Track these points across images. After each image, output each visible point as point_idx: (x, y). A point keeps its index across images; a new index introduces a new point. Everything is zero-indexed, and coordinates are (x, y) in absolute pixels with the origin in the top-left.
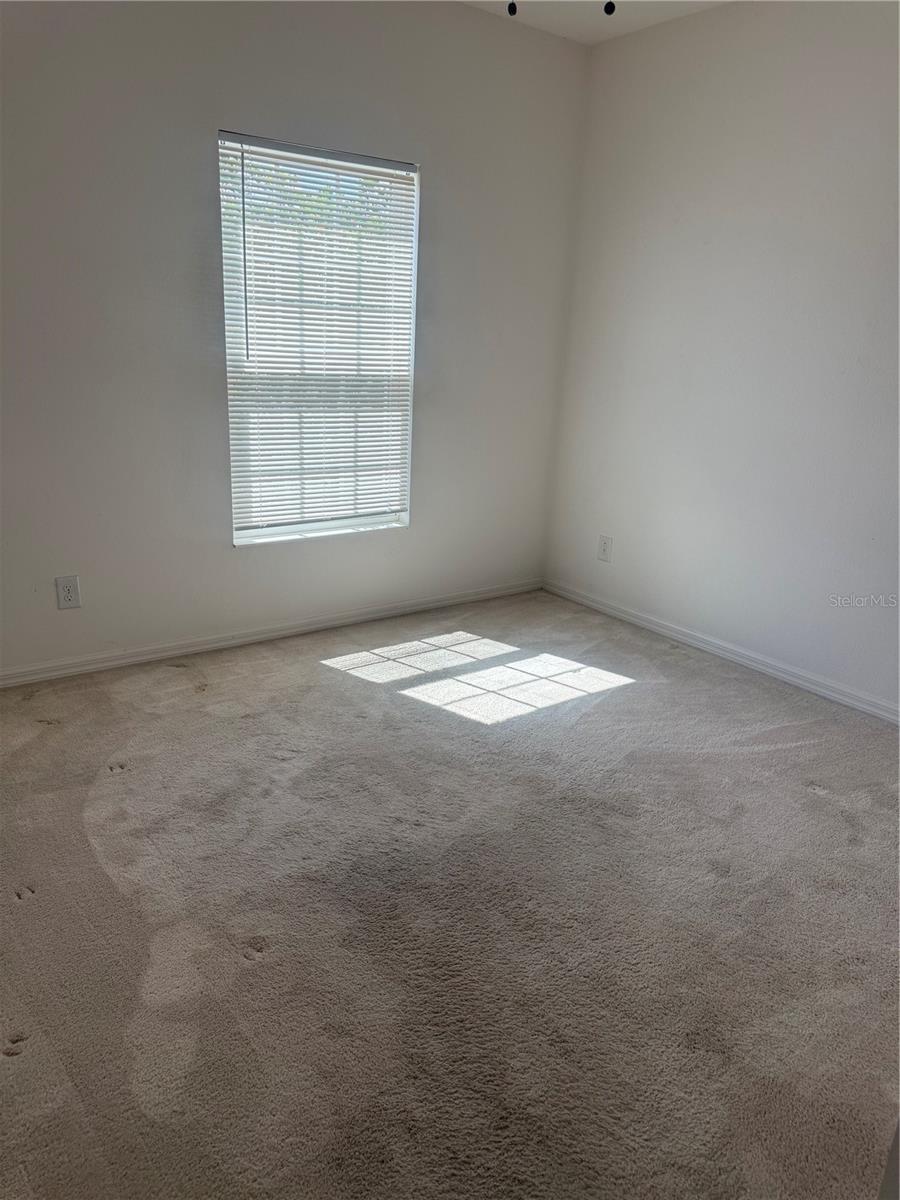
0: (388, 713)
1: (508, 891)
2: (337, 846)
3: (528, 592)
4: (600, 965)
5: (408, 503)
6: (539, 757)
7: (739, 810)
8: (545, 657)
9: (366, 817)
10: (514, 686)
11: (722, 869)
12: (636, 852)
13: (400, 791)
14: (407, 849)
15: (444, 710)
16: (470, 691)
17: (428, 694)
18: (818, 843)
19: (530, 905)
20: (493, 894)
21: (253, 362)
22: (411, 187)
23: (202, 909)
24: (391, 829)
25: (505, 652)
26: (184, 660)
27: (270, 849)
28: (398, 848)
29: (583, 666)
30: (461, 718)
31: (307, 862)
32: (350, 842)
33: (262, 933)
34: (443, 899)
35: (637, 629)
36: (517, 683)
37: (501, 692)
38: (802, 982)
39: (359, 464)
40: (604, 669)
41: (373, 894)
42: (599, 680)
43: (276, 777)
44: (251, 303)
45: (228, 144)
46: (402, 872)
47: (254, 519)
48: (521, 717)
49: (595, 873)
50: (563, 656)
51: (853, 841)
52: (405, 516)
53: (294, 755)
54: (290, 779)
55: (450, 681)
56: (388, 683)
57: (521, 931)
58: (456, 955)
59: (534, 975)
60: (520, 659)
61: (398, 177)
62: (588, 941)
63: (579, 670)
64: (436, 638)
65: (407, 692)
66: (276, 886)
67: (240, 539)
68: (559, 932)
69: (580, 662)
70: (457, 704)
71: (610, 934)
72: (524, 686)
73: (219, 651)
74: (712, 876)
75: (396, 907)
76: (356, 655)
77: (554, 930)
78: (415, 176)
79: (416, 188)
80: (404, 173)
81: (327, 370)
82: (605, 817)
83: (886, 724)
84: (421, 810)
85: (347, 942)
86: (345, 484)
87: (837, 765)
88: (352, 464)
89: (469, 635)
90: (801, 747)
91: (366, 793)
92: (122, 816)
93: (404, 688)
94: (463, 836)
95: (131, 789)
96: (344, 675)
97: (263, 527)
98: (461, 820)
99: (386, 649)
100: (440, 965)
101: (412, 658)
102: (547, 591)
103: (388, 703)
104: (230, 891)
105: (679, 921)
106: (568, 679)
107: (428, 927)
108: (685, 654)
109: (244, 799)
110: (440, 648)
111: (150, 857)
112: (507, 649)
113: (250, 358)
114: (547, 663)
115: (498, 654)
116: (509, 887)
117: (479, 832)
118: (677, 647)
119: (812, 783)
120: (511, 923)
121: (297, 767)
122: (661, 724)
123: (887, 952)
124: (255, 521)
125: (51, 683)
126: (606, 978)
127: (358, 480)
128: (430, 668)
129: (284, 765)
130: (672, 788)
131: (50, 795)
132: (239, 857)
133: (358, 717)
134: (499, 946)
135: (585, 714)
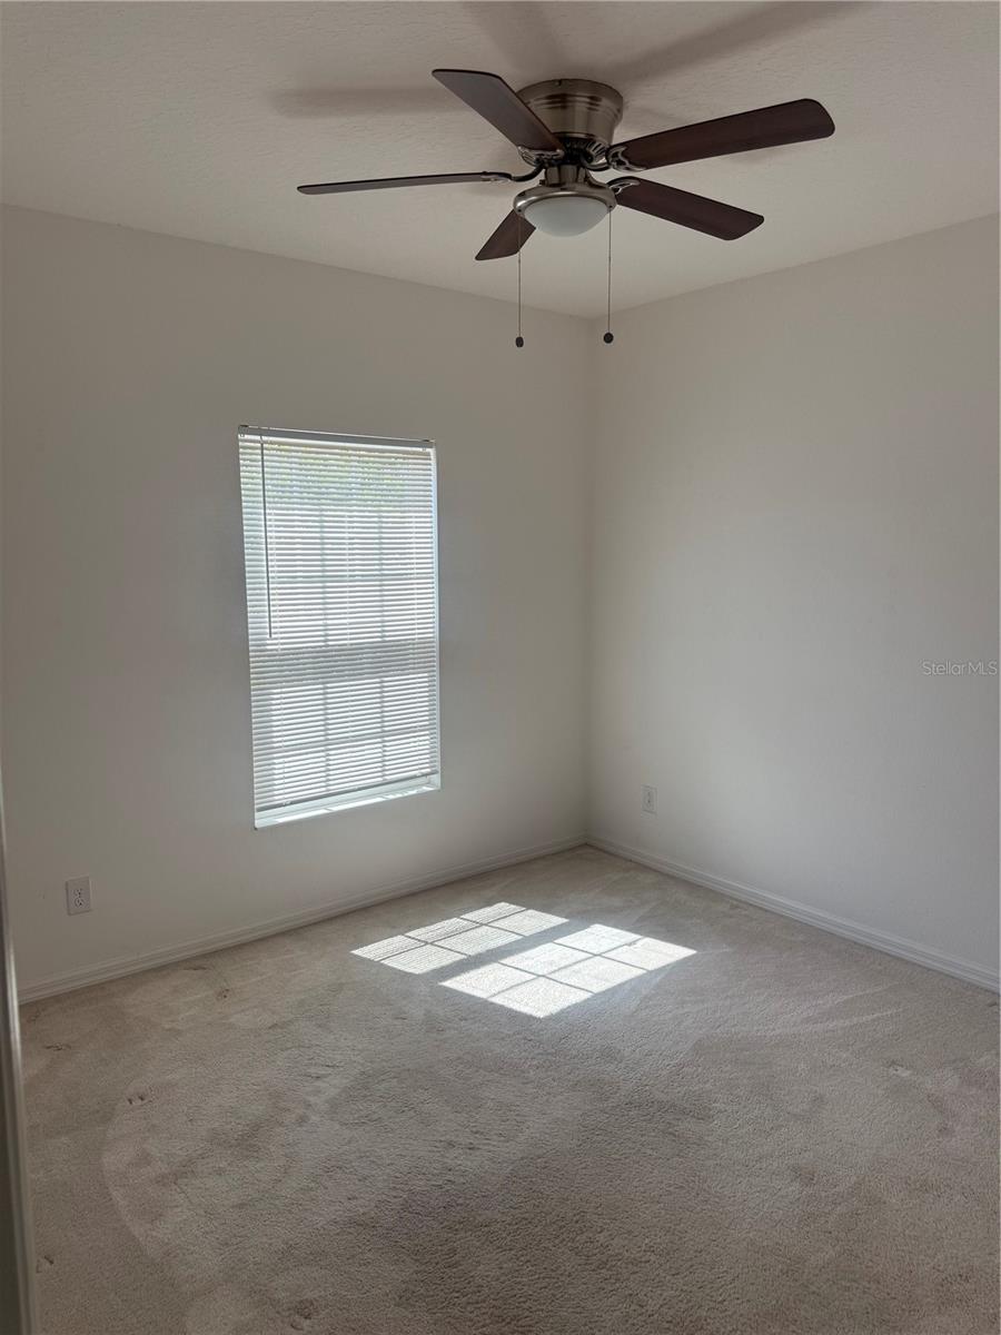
0: (430, 1012)
1: (577, 1222)
2: (385, 1180)
3: (572, 849)
4: (683, 1306)
5: (438, 764)
6: (598, 1054)
7: (819, 1100)
8: (598, 929)
9: (415, 1143)
10: (565, 967)
11: (805, 1176)
12: (711, 1162)
13: (449, 1108)
14: (462, 1180)
15: (492, 1003)
16: (518, 976)
17: (473, 984)
18: (906, 1136)
19: (601, 1238)
20: (561, 1228)
21: (276, 639)
22: (428, 462)
23: (240, 1270)
24: (442, 1155)
25: (552, 925)
26: (203, 961)
27: (311, 1189)
28: (452, 1179)
29: (638, 937)
30: (510, 1011)
31: (354, 1202)
32: (397, 1175)
33: (309, 1295)
34: (506, 1238)
35: (693, 887)
36: (567, 963)
37: (552, 976)
38: (903, 1310)
39: (386, 729)
40: (662, 940)
41: (429, 1238)
42: (659, 954)
43: (312, 1099)
44: (273, 583)
45: (246, 437)
46: (459, 1208)
47: (276, 798)
48: (576, 1006)
49: (670, 1193)
50: (615, 926)
51: (944, 1131)
52: (436, 779)
53: (330, 1070)
54: (327, 1102)
55: (496, 965)
56: (427, 973)
57: (594, 1270)
58: (525, 1306)
59: (613, 1325)
60: (570, 933)
61: (414, 453)
62: (668, 1278)
63: (634, 942)
64: (477, 912)
65: (448, 984)
66: (321, 1235)
67: (262, 820)
68: (635, 1269)
69: (636, 933)
70: (506, 994)
71: (692, 1266)
72: (576, 967)
73: (240, 946)
74: (796, 1186)
75: (454, 1251)
76: (390, 940)
77: (630, 1266)
78: (431, 451)
79: (433, 462)
80: (420, 450)
81: (351, 639)
82: (675, 1122)
83: (965, 985)
84: (474, 1130)
85: (404, 1299)
86: (371, 751)
87: (918, 1038)
88: (379, 730)
89: (513, 906)
90: (879, 1018)
91: (412, 1113)
92: (145, 1159)
93: (445, 978)
94: (522, 1159)
95: (154, 1126)
96: (377, 966)
97: (286, 805)
98: (518, 1140)
99: (423, 930)
100: (508, 1320)
101: (453, 940)
102: (591, 846)
103: (429, 998)
104: (271, 1244)
105: (765, 1244)
106: (625, 954)
107: (492, 1274)
108: (746, 916)
109: (279, 1130)
110: (482, 925)
111: (179, 1209)
112: (556, 920)
113: (273, 636)
114: (601, 936)
115: (545, 927)
116: (578, 1217)
117: (540, 1152)
118: (737, 907)
119: (893, 1062)
120: (582, 1262)
121: (333, 1086)
122: (728, 1002)
123: (991, 1264)
124: (278, 799)
125: (57, 999)
126: (691, 1322)
127: (385, 746)
128: (473, 950)
129: (318, 1083)
130: (745, 1081)
131: (64, 1139)
132: (277, 1202)
133: (397, 1018)
134: (571, 1291)
135: (646, 997)
